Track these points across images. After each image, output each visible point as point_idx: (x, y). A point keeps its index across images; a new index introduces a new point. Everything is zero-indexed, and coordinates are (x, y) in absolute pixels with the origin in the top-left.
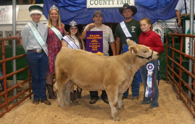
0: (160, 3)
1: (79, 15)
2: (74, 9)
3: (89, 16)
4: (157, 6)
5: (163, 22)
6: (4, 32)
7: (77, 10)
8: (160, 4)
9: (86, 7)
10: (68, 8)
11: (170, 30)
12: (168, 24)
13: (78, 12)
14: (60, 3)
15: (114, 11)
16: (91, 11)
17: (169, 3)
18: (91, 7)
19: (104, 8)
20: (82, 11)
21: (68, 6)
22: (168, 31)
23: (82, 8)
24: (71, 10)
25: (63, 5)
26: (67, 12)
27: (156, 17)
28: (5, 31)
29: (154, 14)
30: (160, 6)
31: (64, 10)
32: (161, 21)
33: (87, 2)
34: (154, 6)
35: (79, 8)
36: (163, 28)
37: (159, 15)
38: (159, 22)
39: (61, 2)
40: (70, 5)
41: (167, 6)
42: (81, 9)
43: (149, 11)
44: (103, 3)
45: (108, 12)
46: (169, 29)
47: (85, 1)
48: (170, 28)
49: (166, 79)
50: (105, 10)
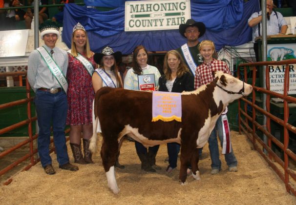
0: (228, 22)
1: (114, 42)
2: (107, 33)
3: (129, 43)
4: (224, 26)
5: (232, 48)
6: (7, 68)
7: (111, 34)
8: (226, 24)
9: (123, 30)
10: (98, 32)
11: (243, 59)
12: (238, 51)
13: (112, 37)
14: (87, 26)
15: (163, 35)
16: (131, 35)
17: (240, 21)
18: (131, 29)
19: (149, 31)
20: (118, 36)
21: (98, 30)
22: (239, 62)
23: (118, 32)
24: (103, 35)
25: (92, 28)
26: (96, 37)
27: (222, 43)
28: (9, 67)
29: (220, 38)
30: (227, 26)
31: (93, 35)
32: (229, 47)
33: (124, 24)
34: (219, 27)
35: (114, 32)
36: (233, 57)
37: (226, 39)
38: (226, 48)
39: (88, 24)
40: (101, 28)
41: (236, 26)
42: (117, 34)
43: (213, 33)
44: (147, 25)
45: (154, 36)
46: (241, 58)
47: (122, 22)
48: (242, 56)
49: (238, 129)
50: (150, 34)
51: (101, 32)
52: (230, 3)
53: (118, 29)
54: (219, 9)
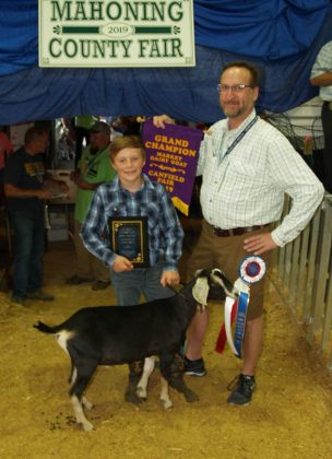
1: (12, 90)
3: (48, 93)
5: (281, 116)
7: (4, 72)
9: (35, 64)
15: (130, 79)
16: (52, 77)
19: (96, 69)
20: (20, 77)
23: (22, 67)
33: (37, 46)
35: (12, 68)
42: (18, 72)
45: (108, 82)
47: (31, 42)
50: (99, 75)
52: (284, 13)
53: (23, 61)
54: (257, 24)
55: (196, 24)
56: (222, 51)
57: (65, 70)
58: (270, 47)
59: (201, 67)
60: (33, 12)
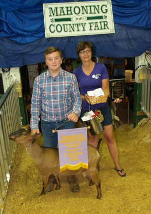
9: (44, 37)
10: (14, 39)
19: (71, 37)
21: (16, 37)
23: (38, 38)
24: (21, 42)
25: (8, 34)
38: (148, 53)
39: (4, 31)
40: (18, 35)
45: (76, 42)
50: (72, 39)
51: (18, 39)
53: (38, 35)
54: (141, 12)
55: (113, 14)
56: (126, 25)
57: (57, 38)
58: (147, 22)
59: (117, 33)
60: (41, 14)
